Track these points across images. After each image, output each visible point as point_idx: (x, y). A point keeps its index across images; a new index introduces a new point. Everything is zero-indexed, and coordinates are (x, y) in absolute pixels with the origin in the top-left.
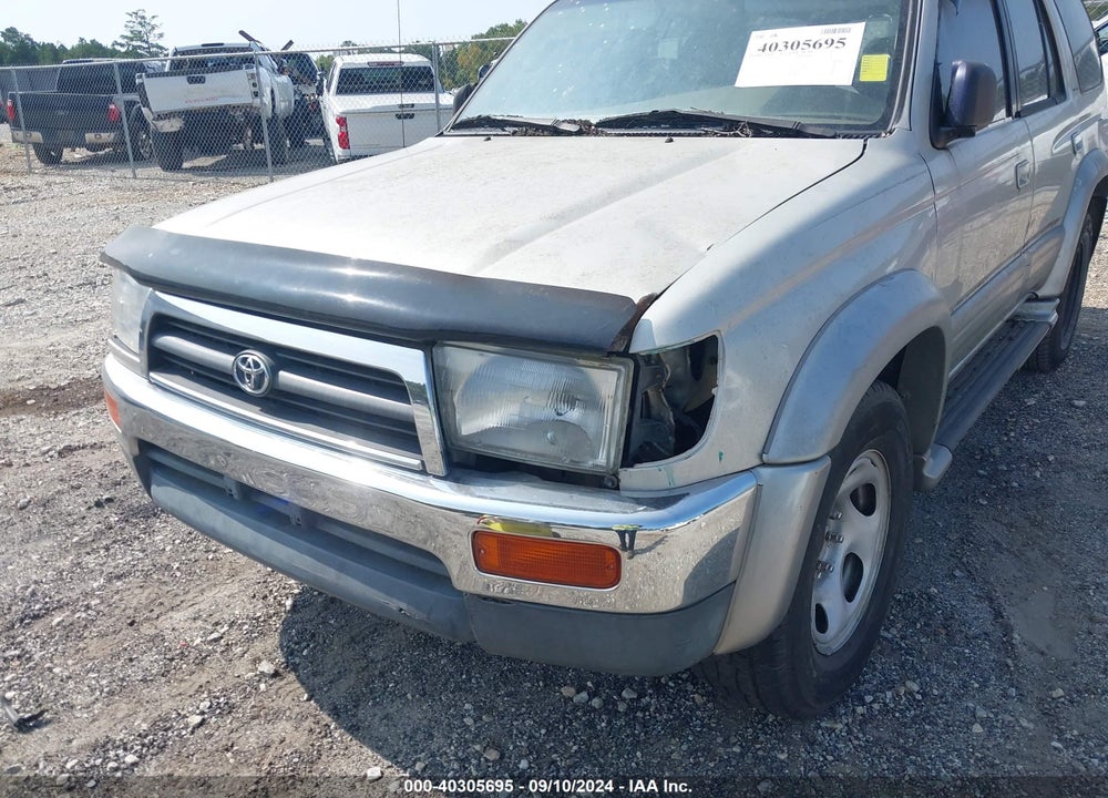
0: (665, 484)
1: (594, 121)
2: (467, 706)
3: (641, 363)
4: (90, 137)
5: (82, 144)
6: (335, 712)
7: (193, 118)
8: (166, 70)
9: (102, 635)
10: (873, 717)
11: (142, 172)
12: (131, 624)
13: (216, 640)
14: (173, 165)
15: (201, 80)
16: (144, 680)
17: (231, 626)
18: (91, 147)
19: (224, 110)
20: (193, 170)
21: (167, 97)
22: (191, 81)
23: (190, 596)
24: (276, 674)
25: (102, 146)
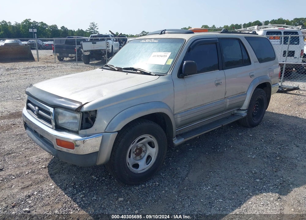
0: (85, 134)
1: (123, 68)
2: (74, 177)
3: (84, 113)
4: (70, 55)
5: (68, 57)
6: (51, 175)
7: (92, 52)
8: (89, 40)
9: (19, 158)
10: (145, 187)
11: (80, 64)
12: (25, 157)
13: (38, 161)
14: (87, 62)
15: (95, 43)
16: (22, 166)
17: (42, 159)
18: (70, 57)
19: (100, 50)
20: (91, 64)
21: (87, 47)
22: (93, 43)
23: (38, 154)
24: (45, 168)
25: (73, 57)
